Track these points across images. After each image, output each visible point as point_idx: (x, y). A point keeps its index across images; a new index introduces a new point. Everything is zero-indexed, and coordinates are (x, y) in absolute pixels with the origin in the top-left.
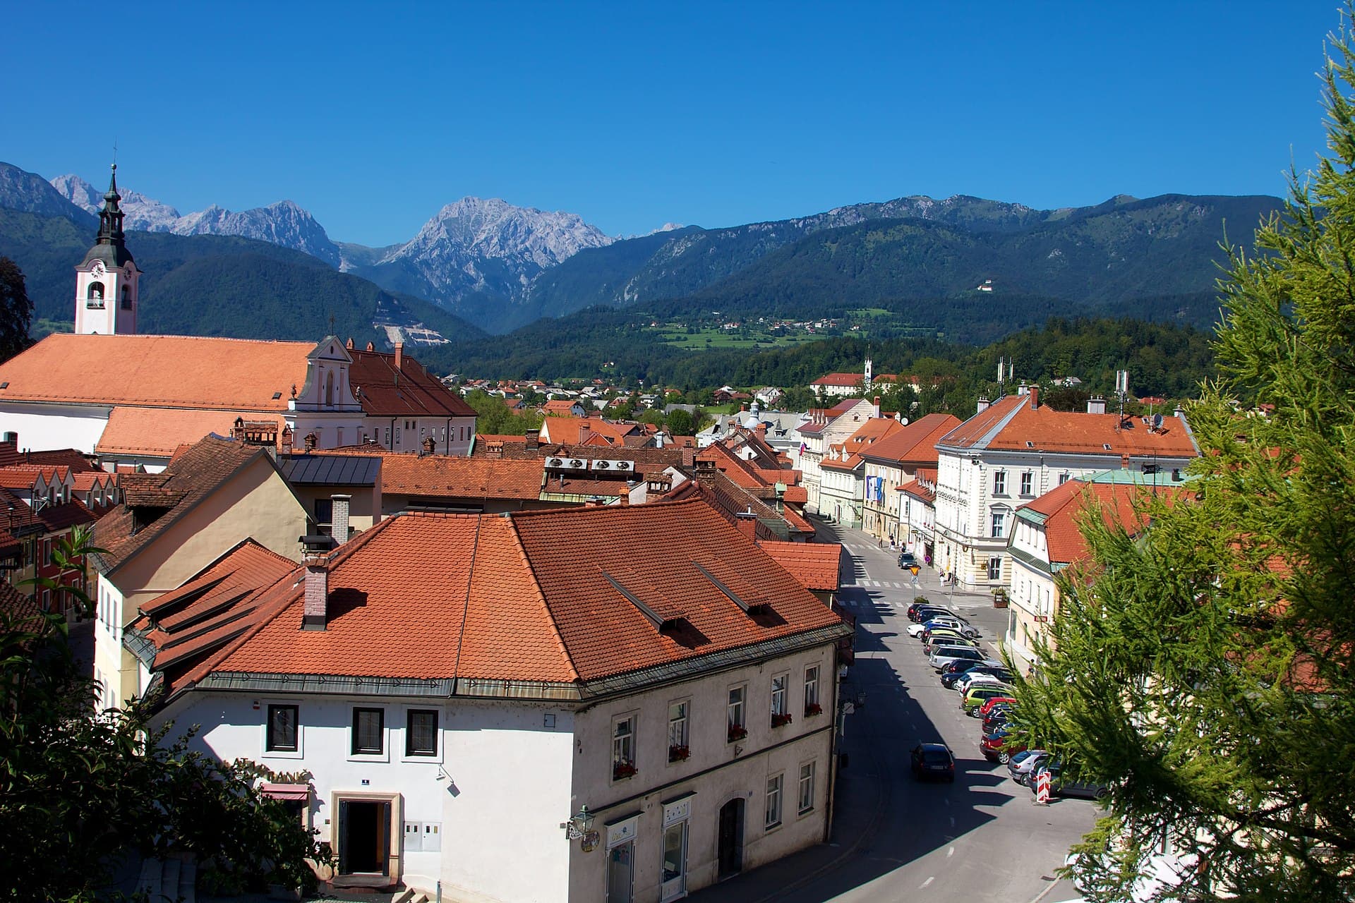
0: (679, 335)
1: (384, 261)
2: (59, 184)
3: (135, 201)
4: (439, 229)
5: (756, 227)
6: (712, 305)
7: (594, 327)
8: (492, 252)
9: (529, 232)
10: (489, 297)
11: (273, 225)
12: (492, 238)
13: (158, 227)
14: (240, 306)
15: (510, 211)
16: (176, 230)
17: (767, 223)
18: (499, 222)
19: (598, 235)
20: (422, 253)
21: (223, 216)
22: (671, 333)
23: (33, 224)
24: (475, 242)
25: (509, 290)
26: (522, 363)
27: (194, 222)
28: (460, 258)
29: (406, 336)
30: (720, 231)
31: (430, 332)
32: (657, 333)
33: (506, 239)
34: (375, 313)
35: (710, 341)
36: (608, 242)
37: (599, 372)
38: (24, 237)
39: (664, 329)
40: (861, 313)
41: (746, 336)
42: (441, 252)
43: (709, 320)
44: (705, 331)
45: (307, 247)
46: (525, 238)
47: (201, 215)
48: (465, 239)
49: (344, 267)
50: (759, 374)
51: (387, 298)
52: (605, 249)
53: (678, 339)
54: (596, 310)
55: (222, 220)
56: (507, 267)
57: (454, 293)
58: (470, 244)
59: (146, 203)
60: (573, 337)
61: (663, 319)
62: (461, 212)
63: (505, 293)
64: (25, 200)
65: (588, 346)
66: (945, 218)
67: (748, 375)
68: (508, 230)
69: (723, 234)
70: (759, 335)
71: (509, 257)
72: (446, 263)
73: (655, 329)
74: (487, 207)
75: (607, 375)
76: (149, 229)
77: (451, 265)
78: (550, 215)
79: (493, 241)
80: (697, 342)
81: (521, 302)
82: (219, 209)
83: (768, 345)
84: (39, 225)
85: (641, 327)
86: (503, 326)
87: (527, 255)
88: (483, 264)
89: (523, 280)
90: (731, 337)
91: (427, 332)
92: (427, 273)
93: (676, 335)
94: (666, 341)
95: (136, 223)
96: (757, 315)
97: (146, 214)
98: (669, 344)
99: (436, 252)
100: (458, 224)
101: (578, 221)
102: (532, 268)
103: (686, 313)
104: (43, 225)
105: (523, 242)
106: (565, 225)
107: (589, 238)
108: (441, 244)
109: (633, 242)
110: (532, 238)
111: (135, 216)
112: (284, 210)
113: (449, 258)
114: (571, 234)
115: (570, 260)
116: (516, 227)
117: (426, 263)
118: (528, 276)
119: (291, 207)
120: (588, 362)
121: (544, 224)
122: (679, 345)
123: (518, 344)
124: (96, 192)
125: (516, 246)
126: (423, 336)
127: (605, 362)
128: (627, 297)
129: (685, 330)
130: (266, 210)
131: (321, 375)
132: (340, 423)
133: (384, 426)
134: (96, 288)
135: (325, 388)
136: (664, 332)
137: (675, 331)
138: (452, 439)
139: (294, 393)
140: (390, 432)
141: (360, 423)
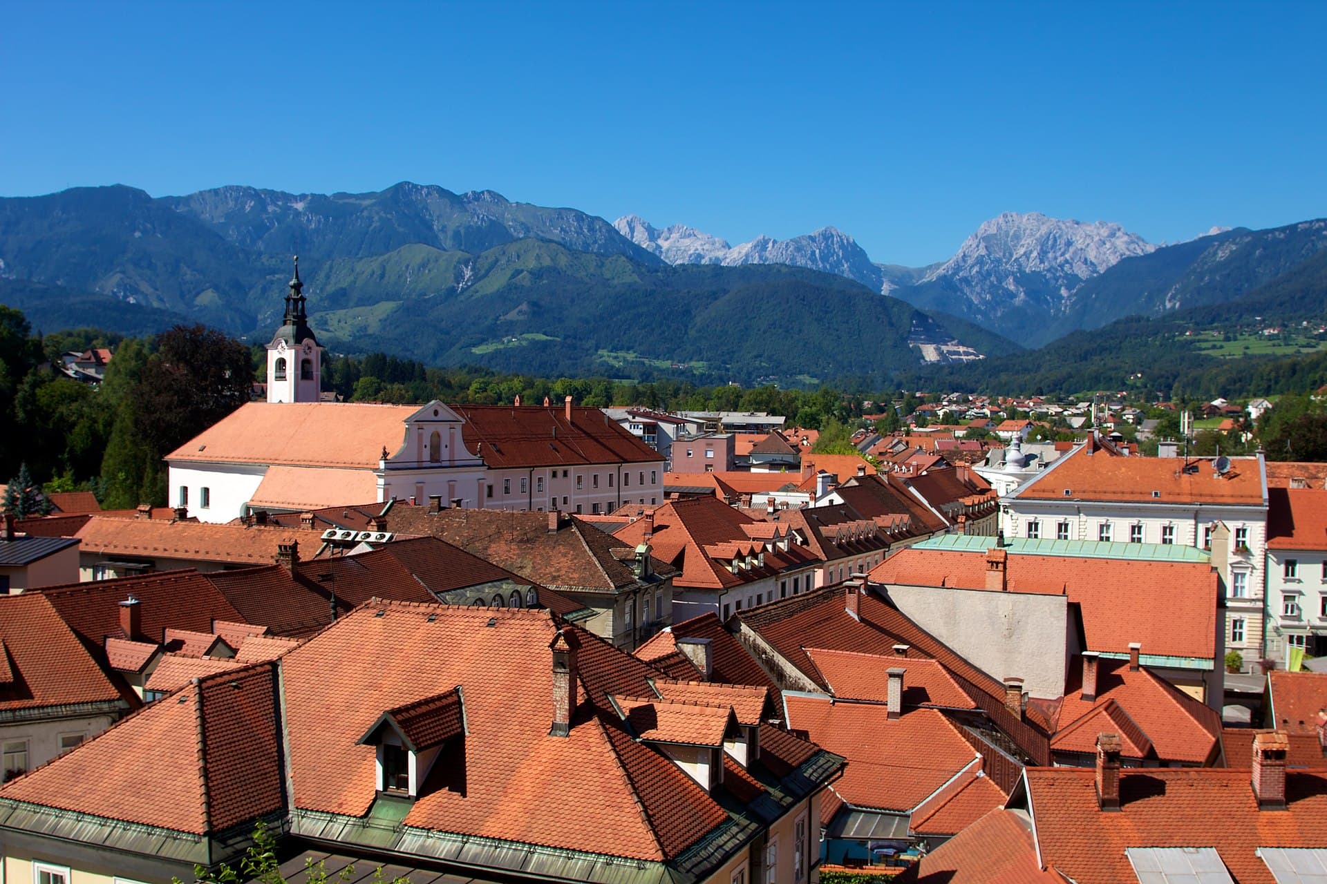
0: (1215, 343)
1: (925, 280)
2: (621, 225)
3: (690, 235)
4: (978, 246)
5: (1307, 226)
6: (1254, 309)
7: (1126, 337)
8: (1032, 265)
9: (1069, 244)
10: (1029, 311)
11: (817, 251)
12: (1031, 252)
13: (710, 259)
14: (780, 331)
15: (1049, 224)
16: (728, 260)
17: (1318, 220)
18: (1038, 235)
19: (1141, 243)
20: (962, 270)
21: (770, 245)
22: (1206, 341)
23: (595, 263)
24: (1015, 257)
25: (1049, 303)
26: (1047, 378)
27: (744, 252)
28: (999, 273)
29: (941, 353)
30: (1266, 232)
31: (965, 349)
32: (1192, 342)
33: (1046, 253)
34: (910, 332)
35: (1247, 348)
36: (1151, 249)
37: (1124, 384)
38: (587, 276)
39: (1197, 338)
41: (1287, 341)
42: (981, 268)
43: (1248, 326)
44: (1243, 337)
45: (850, 270)
46: (1065, 250)
47: (750, 245)
48: (1004, 255)
49: (886, 290)
50: (1276, 383)
51: (920, 316)
52: (1148, 257)
53: (1214, 347)
54: (1130, 320)
55: (769, 249)
56: (1047, 280)
57: (995, 309)
58: (1010, 259)
59: (700, 237)
60: (1104, 349)
61: (1199, 327)
62: (999, 228)
63: (1045, 307)
64: (590, 241)
65: (1118, 358)
67: (1264, 384)
68: (1047, 243)
69: (1270, 235)
70: (1302, 340)
71: (1048, 270)
72: (985, 279)
73: (1189, 338)
74: (1026, 221)
75: (1133, 387)
76: (703, 262)
77: (990, 281)
78: (1090, 225)
79: (1032, 255)
80: (1234, 350)
81: (1061, 315)
82: (766, 238)
83: (1311, 350)
84: (600, 264)
85: (1174, 336)
86: (1039, 339)
87: (1067, 267)
88: (1023, 279)
89: (1064, 292)
90: (1270, 343)
91: (962, 349)
92: (967, 290)
93: (1211, 343)
94: (1201, 349)
95: (691, 256)
96: (1301, 318)
97: (699, 247)
98: (1203, 352)
99: (976, 269)
100: (997, 240)
101: (1119, 229)
102: (1072, 280)
103: (1227, 319)
104: (603, 264)
105: (1063, 254)
106: (1106, 234)
107: (1132, 247)
108: (980, 261)
109: (1177, 248)
110: (1071, 250)
111: (690, 250)
112: (827, 236)
113: (989, 274)
114: (1113, 244)
115: (1111, 270)
116: (1055, 240)
117: (966, 281)
118: (1069, 288)
119: (834, 233)
120: (1113, 374)
121: (1083, 235)
122: (1213, 353)
123: (1048, 357)
124: (655, 230)
125: (1056, 258)
126: (958, 353)
127: (1132, 373)
128: (1168, 305)
129: (1222, 337)
130: (810, 237)
131: (420, 436)
132: (453, 476)
133: (518, 476)
134: (281, 363)
135: (429, 447)
136: (1199, 341)
137: (1211, 338)
138: (626, 484)
139: (385, 454)
140: (528, 482)
141: (481, 475)
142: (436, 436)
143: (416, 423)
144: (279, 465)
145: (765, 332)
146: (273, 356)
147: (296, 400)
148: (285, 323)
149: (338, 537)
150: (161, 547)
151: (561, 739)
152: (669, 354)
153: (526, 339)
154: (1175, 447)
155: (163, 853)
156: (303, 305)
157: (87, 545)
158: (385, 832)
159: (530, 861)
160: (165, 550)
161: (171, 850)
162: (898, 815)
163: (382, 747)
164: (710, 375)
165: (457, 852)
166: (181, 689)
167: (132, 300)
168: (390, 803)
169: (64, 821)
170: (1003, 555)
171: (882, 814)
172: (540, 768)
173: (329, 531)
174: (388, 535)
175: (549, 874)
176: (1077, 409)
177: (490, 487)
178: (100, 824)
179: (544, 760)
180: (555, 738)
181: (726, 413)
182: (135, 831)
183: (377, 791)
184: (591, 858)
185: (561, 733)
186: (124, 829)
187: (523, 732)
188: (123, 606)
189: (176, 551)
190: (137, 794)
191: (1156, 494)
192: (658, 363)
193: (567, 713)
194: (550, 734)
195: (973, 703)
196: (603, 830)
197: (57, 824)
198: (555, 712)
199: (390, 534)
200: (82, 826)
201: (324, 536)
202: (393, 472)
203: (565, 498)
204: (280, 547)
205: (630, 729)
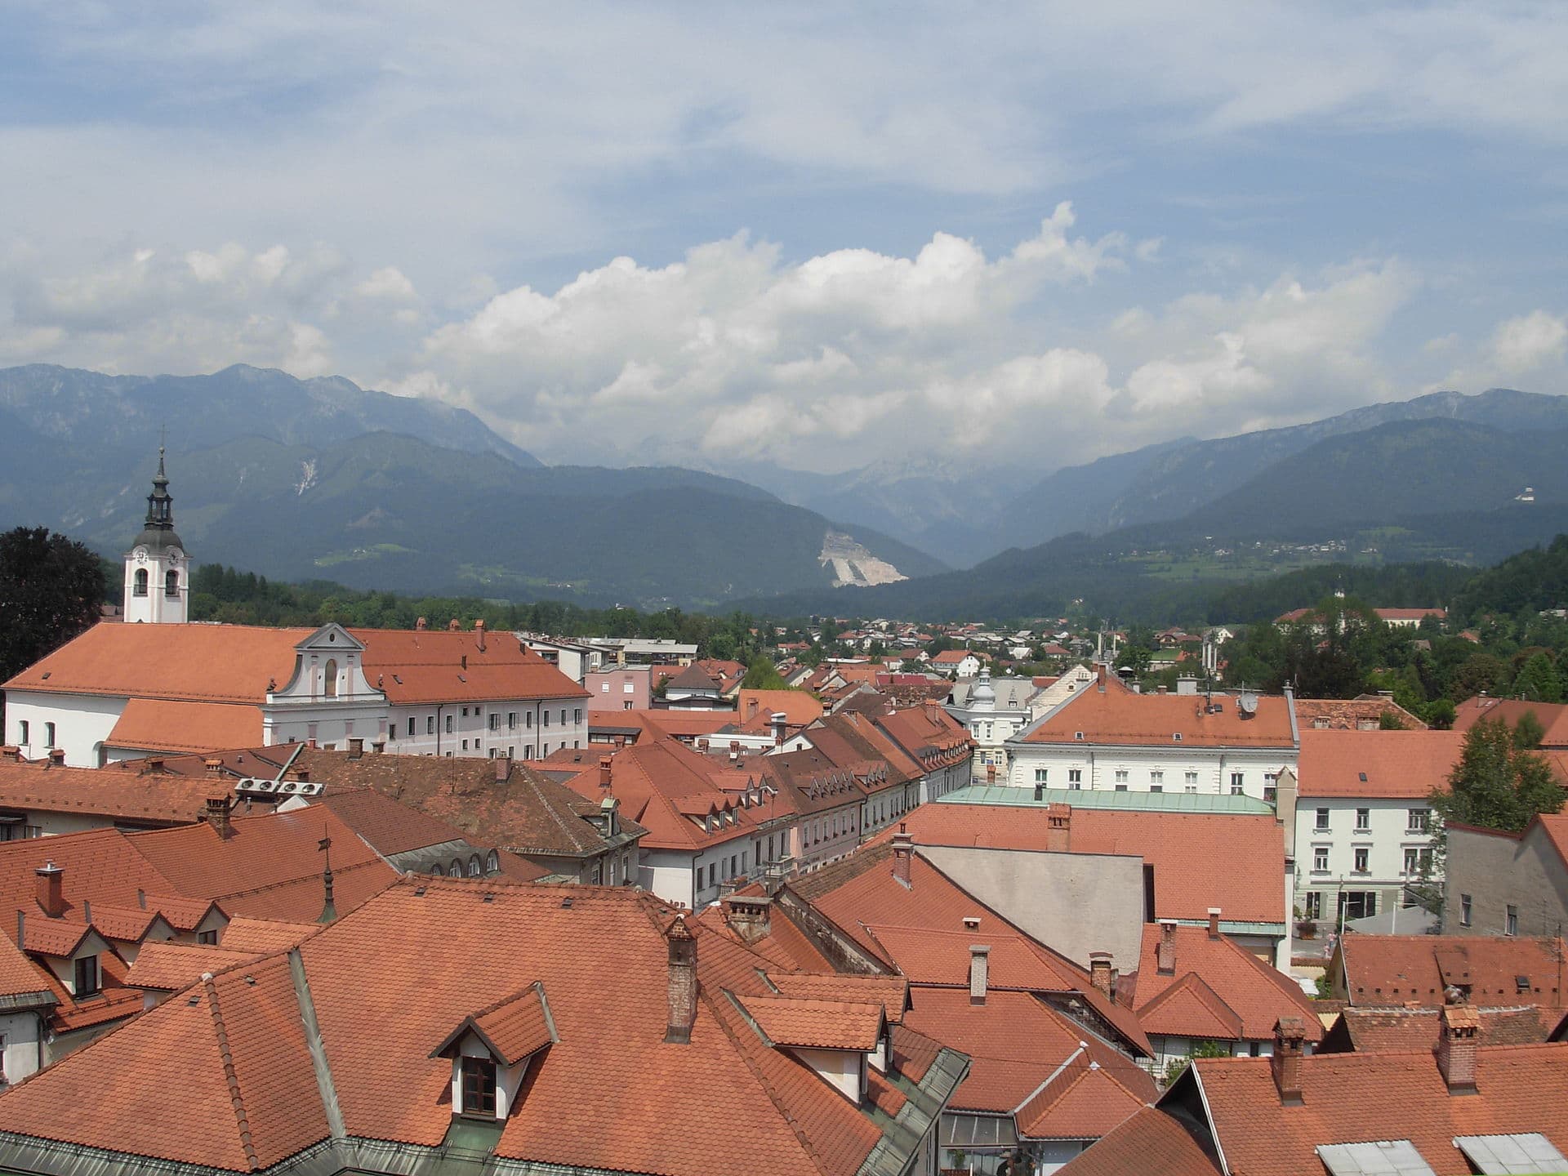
0: (1162, 565)
6: (1203, 529)
22: (1153, 563)
29: (855, 570)
30: (1216, 442)
32: (1139, 563)
34: (822, 547)
35: (1197, 570)
37: (1065, 610)
39: (1145, 559)
40: (1376, 532)
41: (1240, 563)
43: (1196, 547)
44: (1192, 559)
51: (835, 530)
53: (1161, 570)
60: (1043, 571)
65: (1056, 580)
69: (1220, 446)
70: (1256, 562)
73: (1135, 560)
75: (1074, 614)
80: (1184, 572)
81: (991, 530)
83: (1265, 573)
85: (1119, 556)
90: (1223, 565)
93: (1158, 566)
94: (1149, 571)
96: (1254, 539)
98: (1150, 575)
120: (1054, 598)
122: (1162, 575)
123: (981, 579)
127: (1073, 599)
128: (1111, 522)
129: (1168, 559)
131: (315, 666)
132: (351, 714)
133: (421, 715)
134: (142, 575)
135: (323, 678)
137: (1157, 560)
138: (546, 724)
139: (273, 686)
140: (435, 720)
141: (384, 713)
142: (332, 665)
143: (310, 649)
144: (141, 697)
146: (132, 568)
149: (255, 788)
150: (34, 796)
151: (681, 1046)
152: (545, 570)
153: (378, 550)
154: (1195, 683)
156: (168, 506)
158: (472, 1165)
160: (40, 801)
162: (999, 1117)
163: (460, 1060)
164: (594, 595)
166: (188, 988)
168: (471, 1128)
169: (57, 1155)
170: (1068, 810)
171: (979, 1116)
173: (243, 780)
174: (318, 786)
176: (1018, 637)
177: (392, 727)
178: (108, 1160)
180: (673, 1046)
181: (628, 641)
182: (156, 1168)
183: (453, 1114)
185: (681, 1039)
186: (142, 1166)
187: (630, 1039)
188: (40, 875)
189: (53, 802)
190: (152, 1121)
191: (1178, 736)
192: (531, 581)
193: (687, 1015)
194: (663, 1040)
195: (1069, 984)
197: (50, 1158)
198: (671, 1013)
199: (321, 785)
200: (84, 1162)
201: (238, 787)
202: (281, 708)
203: (477, 741)
204: (209, 801)
205: (758, 1032)
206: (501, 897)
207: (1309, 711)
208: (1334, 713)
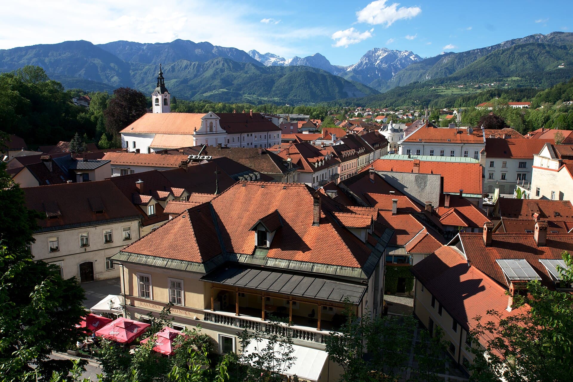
0: (443, 90)
4: (365, 59)
6: (455, 79)
7: (413, 88)
8: (383, 65)
13: (279, 64)
14: (302, 87)
16: (285, 64)
19: (418, 57)
20: (361, 67)
21: (298, 59)
22: (440, 89)
24: (377, 62)
26: (388, 102)
27: (290, 61)
28: (372, 68)
29: (354, 94)
32: (435, 90)
33: (387, 61)
35: (453, 92)
37: (413, 104)
39: (438, 88)
40: (509, 79)
41: (466, 89)
43: (453, 84)
44: (452, 88)
46: (394, 60)
47: (292, 59)
48: (374, 62)
49: (335, 74)
50: (463, 103)
53: (442, 92)
54: (414, 83)
55: (298, 61)
56: (388, 70)
57: (371, 79)
60: (406, 92)
61: (438, 85)
62: (373, 53)
65: (411, 95)
66: (548, 41)
67: (459, 104)
68: (388, 58)
69: (461, 55)
70: (471, 89)
71: (388, 67)
74: (381, 50)
76: (277, 65)
77: (370, 71)
78: (402, 51)
80: (449, 92)
81: (392, 81)
83: (473, 92)
85: (429, 88)
86: (385, 90)
87: (394, 66)
88: (380, 70)
89: (393, 74)
90: (460, 90)
93: (441, 90)
95: (273, 63)
96: (471, 82)
97: (275, 60)
98: (438, 93)
99: (365, 67)
100: (371, 57)
102: (396, 70)
103: (447, 83)
106: (407, 55)
107: (415, 59)
108: (366, 64)
109: (431, 59)
111: (272, 61)
113: (369, 68)
114: (408, 58)
116: (390, 57)
117: (362, 70)
119: (319, 54)
120: (410, 101)
122: (442, 94)
123: (388, 95)
125: (390, 63)
127: (416, 100)
128: (427, 78)
129: (445, 88)
130: (311, 56)
131: (206, 124)
132: (216, 137)
133: (236, 136)
134: (157, 100)
135: (209, 127)
136: (437, 90)
137: (441, 89)
138: (270, 138)
139: (196, 129)
140: (240, 138)
141: (225, 136)
142: (211, 123)
143: (205, 119)
144: (159, 134)
145: (297, 88)
146: (154, 98)
147: (163, 112)
148: (158, 86)
149: (193, 158)
150: (133, 162)
151: (317, 227)
152: (266, 95)
153: (221, 91)
155: (188, 269)
156: (163, 80)
157: (113, 162)
158: (261, 260)
159: (314, 268)
160: (134, 163)
161: (190, 268)
163: (257, 231)
164: (280, 102)
165: (288, 266)
166: (183, 213)
167: (90, 79)
168: (261, 250)
169: (149, 259)
170: (419, 161)
172: (311, 237)
173: (190, 156)
174: (211, 157)
175: (321, 272)
176: (399, 112)
177: (228, 140)
178: (162, 260)
179: (312, 234)
180: (314, 227)
181: (291, 114)
182: (176, 262)
183: (255, 246)
184: (335, 267)
185: (317, 225)
186: (172, 262)
187: (303, 225)
188: (137, 183)
190: (174, 249)
191: (449, 140)
192: (263, 98)
193: (318, 218)
194: (313, 225)
195: (420, 210)
196: (337, 258)
197: (146, 260)
198: (313, 218)
200: (156, 261)
201: (189, 157)
202: (198, 136)
203: (251, 143)
204: (182, 162)
205: (338, 224)
206: (267, 186)
207: (488, 133)
208: (496, 134)
